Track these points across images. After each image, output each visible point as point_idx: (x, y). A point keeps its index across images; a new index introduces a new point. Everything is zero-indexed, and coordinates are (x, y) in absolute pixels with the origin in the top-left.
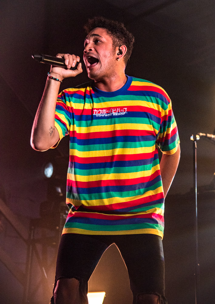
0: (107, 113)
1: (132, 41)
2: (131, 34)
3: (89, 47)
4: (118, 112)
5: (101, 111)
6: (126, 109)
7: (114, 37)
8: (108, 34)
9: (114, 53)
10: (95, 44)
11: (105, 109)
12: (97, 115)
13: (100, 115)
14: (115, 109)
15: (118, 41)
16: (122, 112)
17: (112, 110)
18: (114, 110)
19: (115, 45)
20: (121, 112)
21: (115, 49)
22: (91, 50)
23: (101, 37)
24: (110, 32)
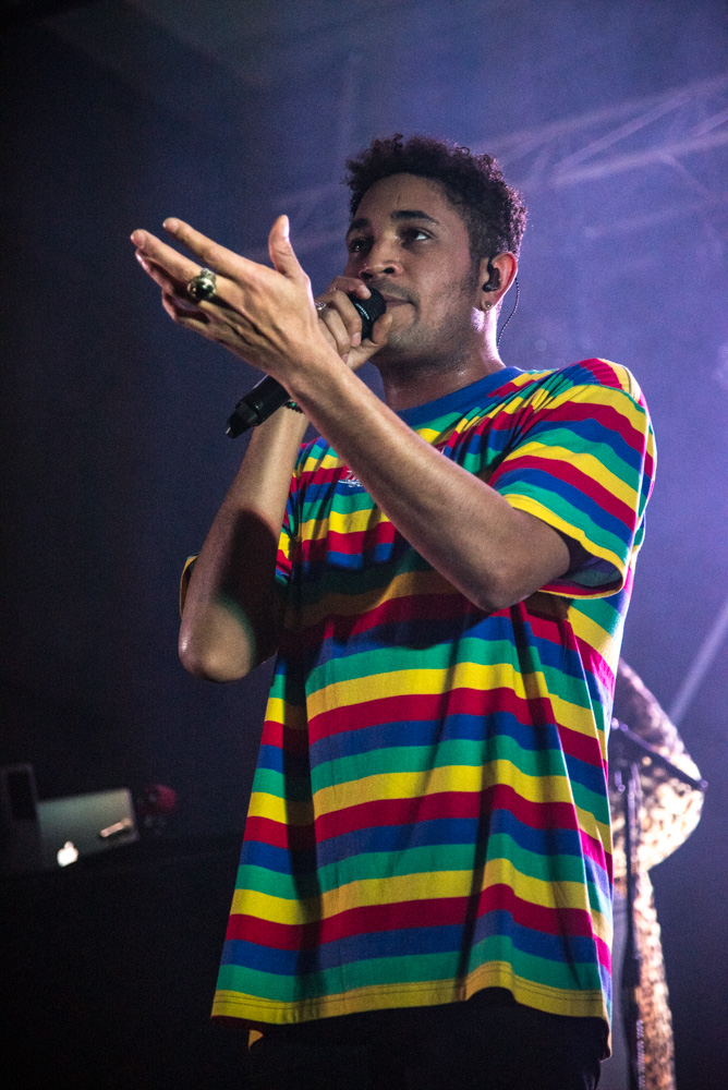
3: (384, 258)
19: (477, 251)
21: (476, 267)
22: (390, 271)
23: (432, 220)
24: (459, 198)
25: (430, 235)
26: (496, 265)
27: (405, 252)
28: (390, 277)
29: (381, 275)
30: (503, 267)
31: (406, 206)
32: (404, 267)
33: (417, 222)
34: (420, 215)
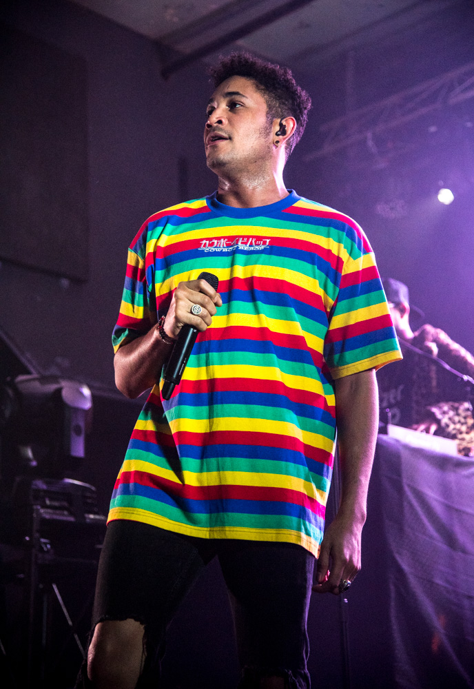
0: (228, 245)
1: (305, 108)
2: (303, 93)
3: (218, 116)
4: (251, 245)
5: (216, 241)
6: (268, 241)
7: (270, 97)
8: (259, 89)
9: (268, 131)
10: (230, 111)
11: (224, 238)
12: (206, 249)
13: (213, 249)
14: (245, 239)
15: (279, 107)
16: (258, 245)
17: (238, 241)
18: (243, 240)
19: (272, 114)
20: (256, 244)
21: (271, 123)
22: (220, 122)
23: (244, 96)
24: (263, 87)
25: (243, 105)
26: (284, 123)
27: (230, 113)
28: (220, 126)
29: (215, 125)
30: (289, 124)
31: (231, 90)
32: (229, 121)
33: (237, 98)
34: (237, 93)
